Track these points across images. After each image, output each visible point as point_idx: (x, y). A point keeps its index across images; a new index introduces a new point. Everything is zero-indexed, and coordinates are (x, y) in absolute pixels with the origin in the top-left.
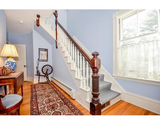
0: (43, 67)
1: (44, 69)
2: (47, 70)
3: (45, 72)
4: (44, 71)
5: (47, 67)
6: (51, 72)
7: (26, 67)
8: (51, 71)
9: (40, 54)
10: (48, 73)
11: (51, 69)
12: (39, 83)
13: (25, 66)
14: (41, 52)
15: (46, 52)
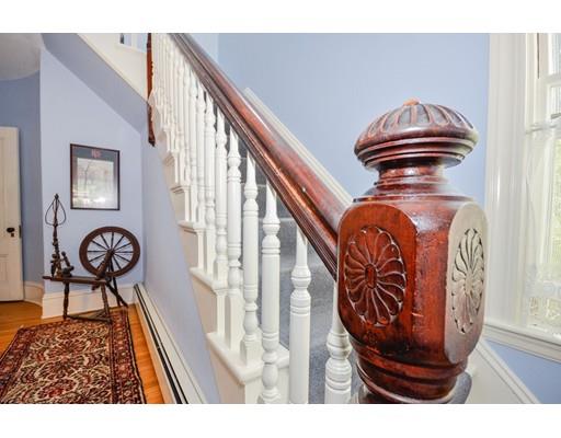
0: (89, 239)
1: (91, 247)
2: (111, 253)
3: (96, 264)
4: (90, 257)
5: (108, 236)
6: (132, 264)
7: (17, 233)
8: (130, 257)
9: (79, 173)
10: (116, 269)
11: (131, 248)
12: (65, 316)
13: (10, 230)
14: (81, 162)
15: (110, 165)
